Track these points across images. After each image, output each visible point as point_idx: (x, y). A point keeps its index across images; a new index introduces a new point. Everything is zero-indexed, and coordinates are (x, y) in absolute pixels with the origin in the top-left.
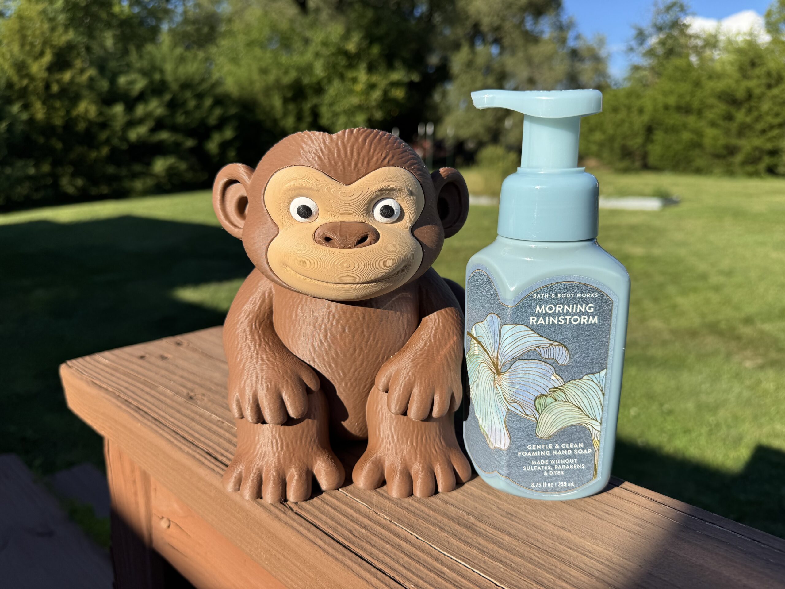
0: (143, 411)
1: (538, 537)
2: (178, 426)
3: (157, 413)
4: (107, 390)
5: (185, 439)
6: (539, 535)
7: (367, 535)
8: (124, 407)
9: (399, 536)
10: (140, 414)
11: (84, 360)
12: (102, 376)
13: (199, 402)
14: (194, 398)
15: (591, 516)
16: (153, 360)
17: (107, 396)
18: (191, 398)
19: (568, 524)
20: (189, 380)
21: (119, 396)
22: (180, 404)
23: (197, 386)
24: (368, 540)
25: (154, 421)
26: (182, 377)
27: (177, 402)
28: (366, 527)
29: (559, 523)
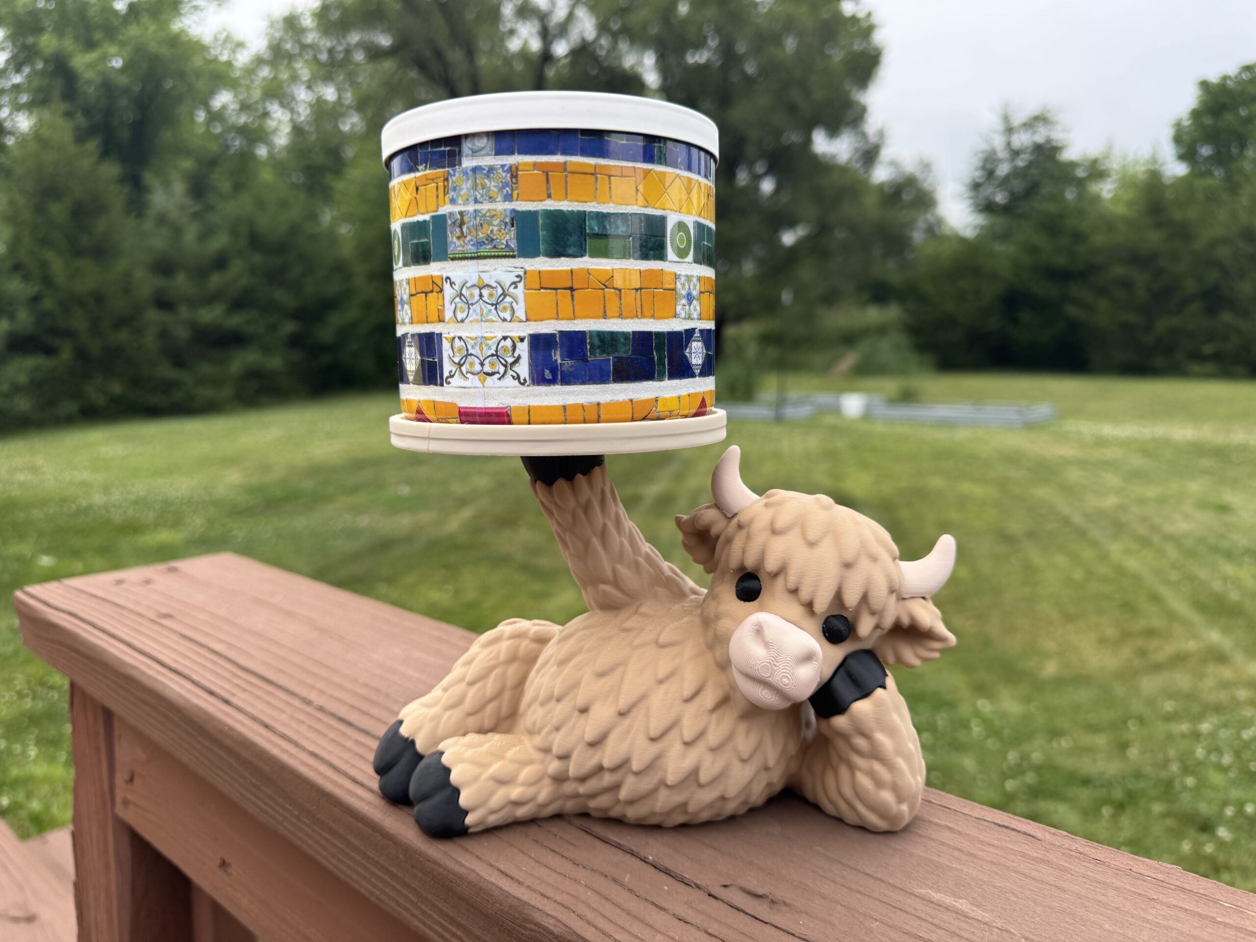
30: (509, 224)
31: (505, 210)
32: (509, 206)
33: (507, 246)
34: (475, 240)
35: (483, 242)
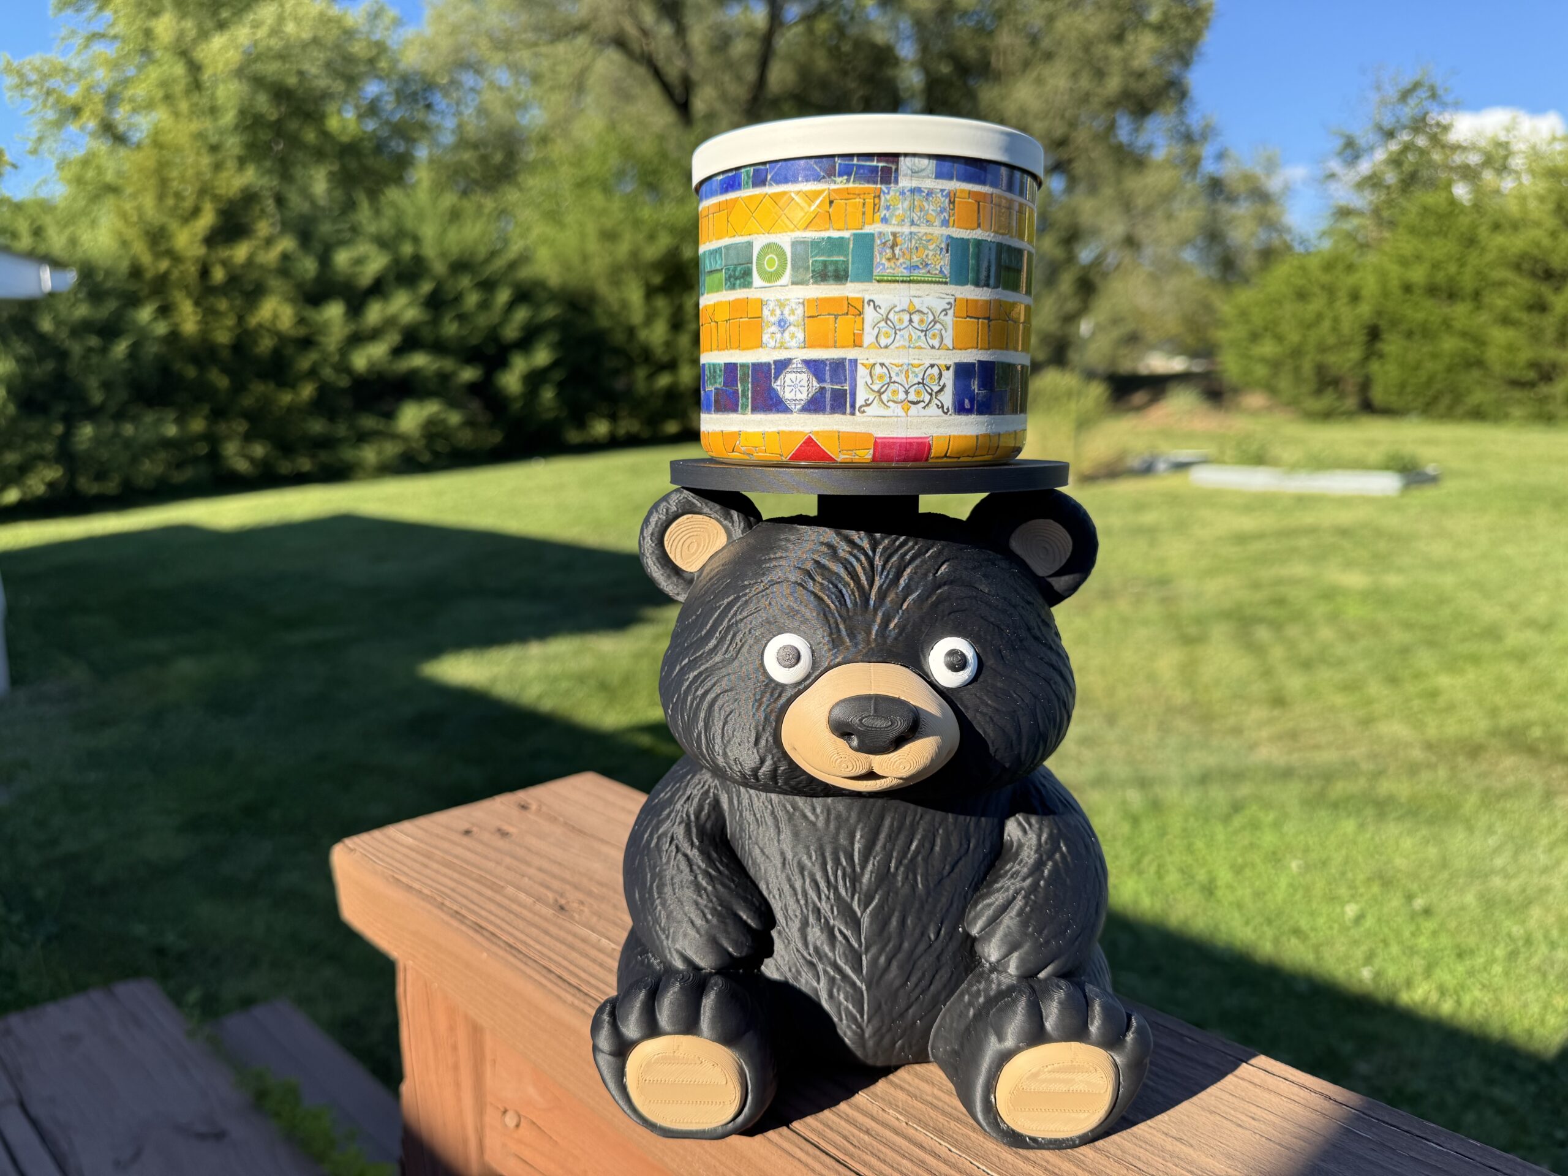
0: (487, 930)
1: (1141, 1153)
2: (550, 959)
3: (511, 934)
4: (420, 892)
5: (564, 981)
6: (1142, 1151)
7: (871, 1145)
8: (455, 923)
9: (921, 1147)
10: (482, 935)
11: (374, 838)
12: (408, 867)
13: (576, 916)
14: (567, 908)
15: (1225, 1121)
16: (486, 836)
17: (422, 903)
18: (562, 908)
19: (1189, 1134)
20: (554, 876)
21: (443, 904)
22: (546, 919)
23: (568, 887)
24: (875, 1151)
25: (508, 949)
26: (540, 869)
27: (540, 916)
28: (870, 1132)
29: (1174, 1133)
30: (944, 250)
31: (942, 235)
32: (946, 231)
33: (941, 272)
34: (908, 263)
35: (917, 267)
